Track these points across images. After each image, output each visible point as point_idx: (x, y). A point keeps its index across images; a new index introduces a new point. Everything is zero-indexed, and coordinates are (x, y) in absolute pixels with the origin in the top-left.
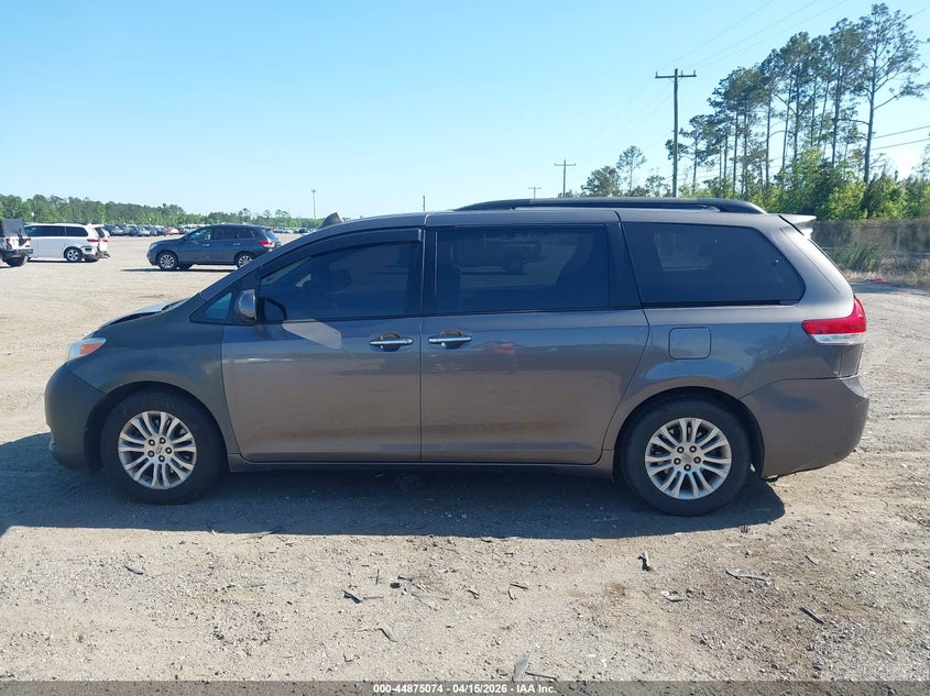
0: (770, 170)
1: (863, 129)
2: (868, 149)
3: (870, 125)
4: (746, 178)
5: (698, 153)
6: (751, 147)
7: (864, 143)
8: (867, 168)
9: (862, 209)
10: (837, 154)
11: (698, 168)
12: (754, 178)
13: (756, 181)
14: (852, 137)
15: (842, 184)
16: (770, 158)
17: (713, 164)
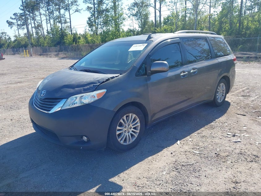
0: (44, 31)
1: (68, 20)
2: (71, 25)
3: (70, 19)
4: (37, 33)
5: (18, 25)
6: (37, 24)
7: (69, 24)
8: (71, 31)
9: (73, 41)
10: (63, 27)
11: (19, 30)
12: (39, 33)
13: (40, 34)
14: (66, 22)
15: (66, 35)
16: (43, 27)
17: (24, 28)
